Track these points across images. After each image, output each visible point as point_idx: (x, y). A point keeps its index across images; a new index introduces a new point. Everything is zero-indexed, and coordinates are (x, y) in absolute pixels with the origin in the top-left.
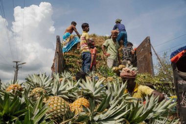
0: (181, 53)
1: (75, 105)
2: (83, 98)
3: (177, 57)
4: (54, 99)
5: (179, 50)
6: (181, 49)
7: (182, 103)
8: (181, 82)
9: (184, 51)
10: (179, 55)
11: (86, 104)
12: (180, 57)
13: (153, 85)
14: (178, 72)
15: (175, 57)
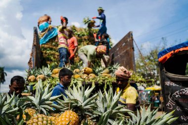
0: (170, 53)
1: (62, 121)
2: (71, 111)
3: (166, 58)
4: (38, 119)
5: (168, 49)
6: (170, 49)
7: (168, 104)
8: (168, 83)
9: (172, 52)
10: (168, 55)
11: (74, 118)
12: (168, 57)
13: (136, 82)
14: (166, 73)
15: (164, 57)
